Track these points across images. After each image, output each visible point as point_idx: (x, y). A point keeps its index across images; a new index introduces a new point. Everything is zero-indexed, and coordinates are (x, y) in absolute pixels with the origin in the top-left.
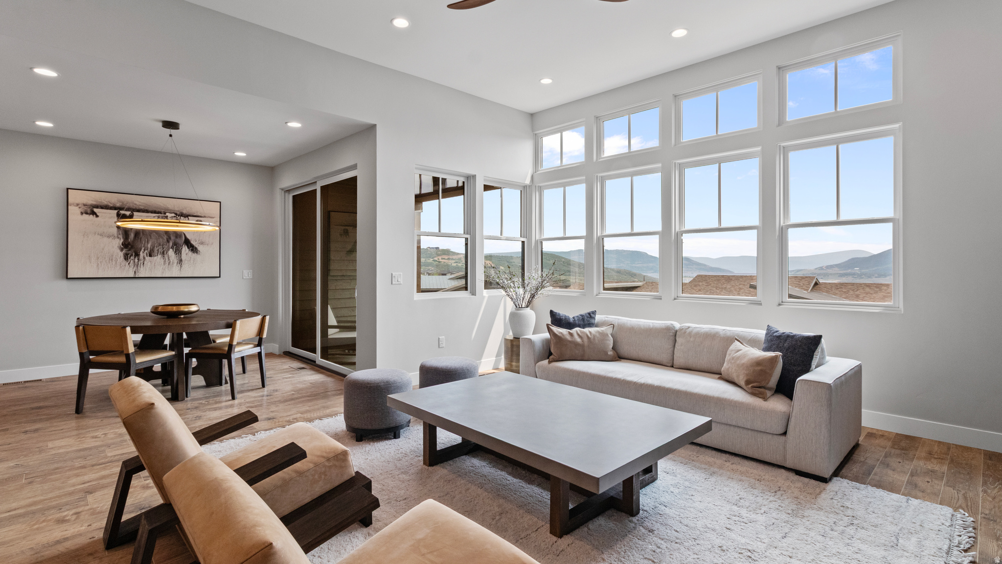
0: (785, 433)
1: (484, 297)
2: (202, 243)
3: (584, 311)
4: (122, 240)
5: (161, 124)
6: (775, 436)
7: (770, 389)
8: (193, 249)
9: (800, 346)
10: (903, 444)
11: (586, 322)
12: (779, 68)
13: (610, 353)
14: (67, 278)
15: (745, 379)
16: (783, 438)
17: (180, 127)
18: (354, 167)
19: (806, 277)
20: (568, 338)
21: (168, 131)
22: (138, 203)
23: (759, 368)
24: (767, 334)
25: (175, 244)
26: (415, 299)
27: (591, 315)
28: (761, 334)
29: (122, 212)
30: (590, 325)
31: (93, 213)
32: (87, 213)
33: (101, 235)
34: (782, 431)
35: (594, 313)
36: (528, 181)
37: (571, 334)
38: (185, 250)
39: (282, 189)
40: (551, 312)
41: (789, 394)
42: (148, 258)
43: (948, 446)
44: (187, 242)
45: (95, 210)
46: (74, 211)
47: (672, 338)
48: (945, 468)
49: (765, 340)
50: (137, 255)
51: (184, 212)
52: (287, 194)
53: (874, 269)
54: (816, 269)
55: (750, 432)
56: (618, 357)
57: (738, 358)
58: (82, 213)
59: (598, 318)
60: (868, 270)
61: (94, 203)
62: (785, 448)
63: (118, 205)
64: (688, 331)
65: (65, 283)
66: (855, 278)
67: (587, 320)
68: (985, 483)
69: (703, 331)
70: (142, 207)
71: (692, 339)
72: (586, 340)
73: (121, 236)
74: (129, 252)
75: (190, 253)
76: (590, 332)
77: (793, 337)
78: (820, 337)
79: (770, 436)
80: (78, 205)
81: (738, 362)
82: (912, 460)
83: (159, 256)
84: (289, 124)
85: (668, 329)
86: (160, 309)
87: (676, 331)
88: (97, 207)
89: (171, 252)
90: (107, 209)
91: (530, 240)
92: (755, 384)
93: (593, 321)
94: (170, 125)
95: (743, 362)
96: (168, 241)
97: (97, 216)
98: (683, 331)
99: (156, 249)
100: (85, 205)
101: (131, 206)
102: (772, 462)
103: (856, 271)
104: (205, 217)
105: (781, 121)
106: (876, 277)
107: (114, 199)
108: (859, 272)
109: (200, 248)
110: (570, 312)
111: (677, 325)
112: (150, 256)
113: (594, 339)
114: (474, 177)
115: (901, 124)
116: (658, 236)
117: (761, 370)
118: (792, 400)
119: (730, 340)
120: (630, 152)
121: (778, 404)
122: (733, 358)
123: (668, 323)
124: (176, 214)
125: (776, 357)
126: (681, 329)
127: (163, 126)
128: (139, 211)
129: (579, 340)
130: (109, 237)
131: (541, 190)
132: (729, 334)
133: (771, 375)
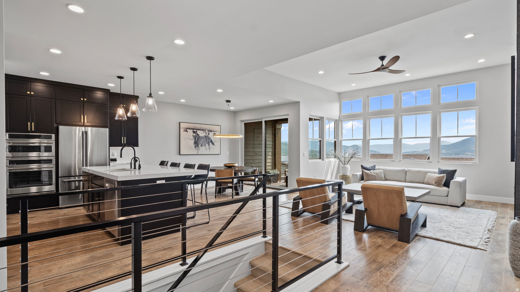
0: (447, 196)
1: (326, 161)
2: (215, 141)
3: (372, 165)
4: (194, 141)
5: (225, 101)
6: (445, 197)
7: (442, 185)
8: (213, 144)
9: (451, 173)
10: (478, 202)
11: (374, 169)
12: (438, 85)
13: (384, 178)
14: (180, 154)
15: (435, 182)
16: (447, 197)
17: (231, 102)
18: (288, 115)
19: (424, 155)
20: (370, 173)
21: (228, 103)
22: (198, 127)
23: (439, 179)
24: (439, 170)
25: (208, 142)
26: (309, 162)
27: (374, 166)
28: (437, 171)
29: (194, 130)
30: (375, 170)
31: (187, 131)
32: (185, 131)
33: (189, 139)
34: (447, 195)
35: (375, 166)
36: (338, 118)
37: (371, 172)
38: (211, 144)
39: (240, 120)
40: (361, 165)
41: (448, 187)
42: (201, 147)
43: (491, 202)
44: (211, 141)
45: (187, 130)
46: (182, 130)
47: (405, 173)
48: (490, 206)
49: (438, 172)
50: (198, 146)
51: (211, 130)
52: (242, 122)
53: (453, 151)
54: (423, 151)
55: (437, 196)
56: (386, 180)
57: (431, 177)
58: (184, 131)
59: (377, 167)
60: (450, 151)
61: (187, 127)
62: (447, 200)
63: (193, 128)
64: (411, 170)
65: (179, 156)
66: (443, 155)
67: (373, 168)
68: (500, 208)
69: (416, 170)
70: (199, 128)
71: (412, 173)
72: (376, 174)
73: (194, 139)
74: (196, 145)
75: (212, 145)
76: (377, 172)
77: (448, 170)
78: (456, 170)
79: (443, 197)
80: (183, 128)
81: (432, 178)
82: (481, 205)
83: (204, 146)
84: (269, 101)
85: (403, 170)
86: (227, 165)
87: (406, 171)
88: (187, 129)
89: (207, 145)
90: (190, 129)
91: (338, 140)
92: (438, 183)
93: (375, 168)
94: (228, 101)
95: (433, 178)
96: (206, 141)
97: (188, 132)
98: (409, 171)
99: (203, 144)
100: (184, 128)
101: (196, 128)
102: (444, 204)
103: (444, 152)
104: (216, 131)
105: (439, 103)
106: (454, 155)
107: (191, 126)
108: (445, 153)
109: (215, 143)
110: (367, 165)
111: (406, 169)
112: (202, 146)
113: (378, 174)
114: (323, 117)
115: (478, 107)
116: (393, 139)
117: (440, 179)
118: (449, 188)
119: (427, 172)
120: (381, 110)
121: (445, 189)
122: (429, 177)
123: (403, 168)
124: (208, 131)
125: (444, 175)
126: (408, 170)
127: (226, 102)
128: (198, 130)
129: (374, 174)
130: (191, 139)
131: (342, 121)
132: (425, 171)
133: (443, 181)
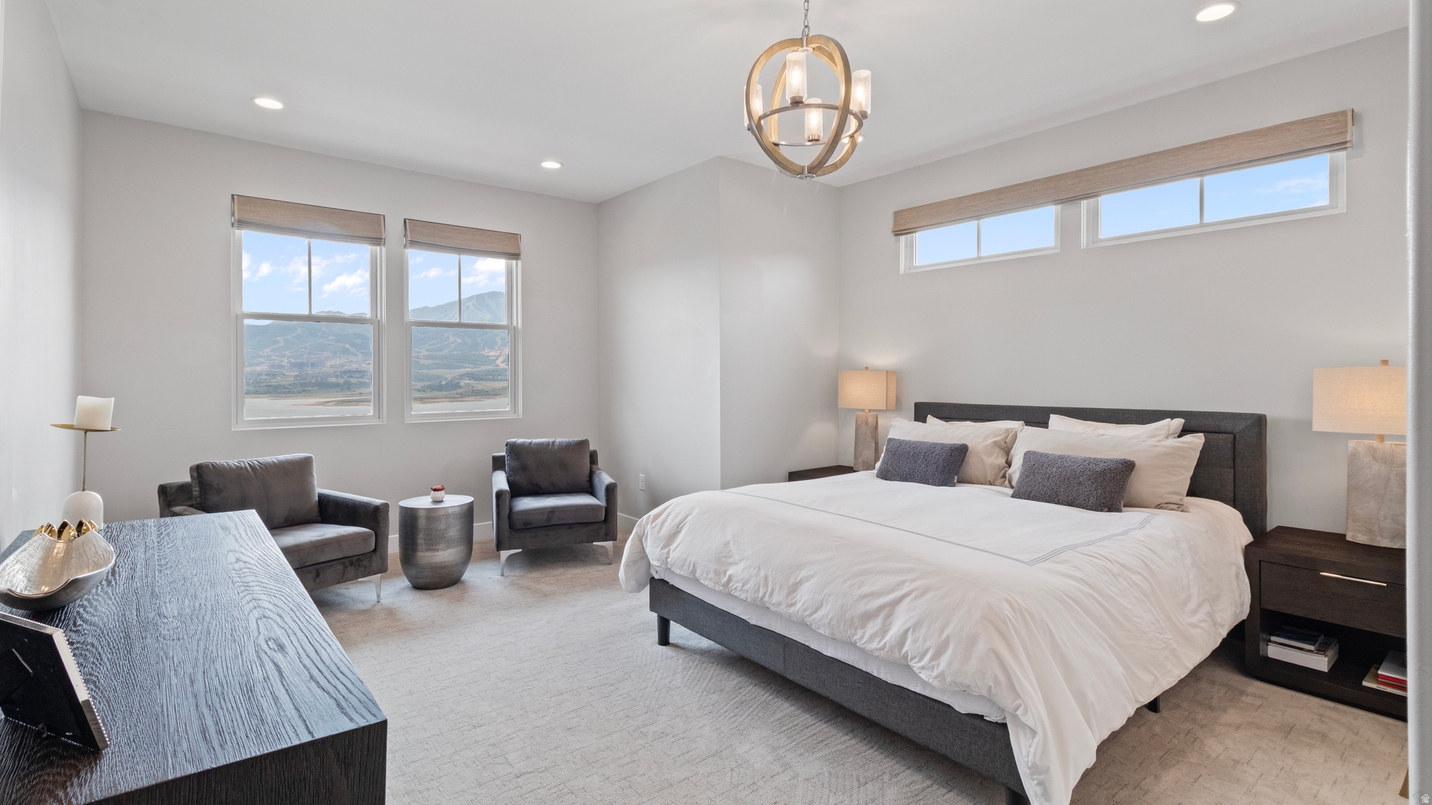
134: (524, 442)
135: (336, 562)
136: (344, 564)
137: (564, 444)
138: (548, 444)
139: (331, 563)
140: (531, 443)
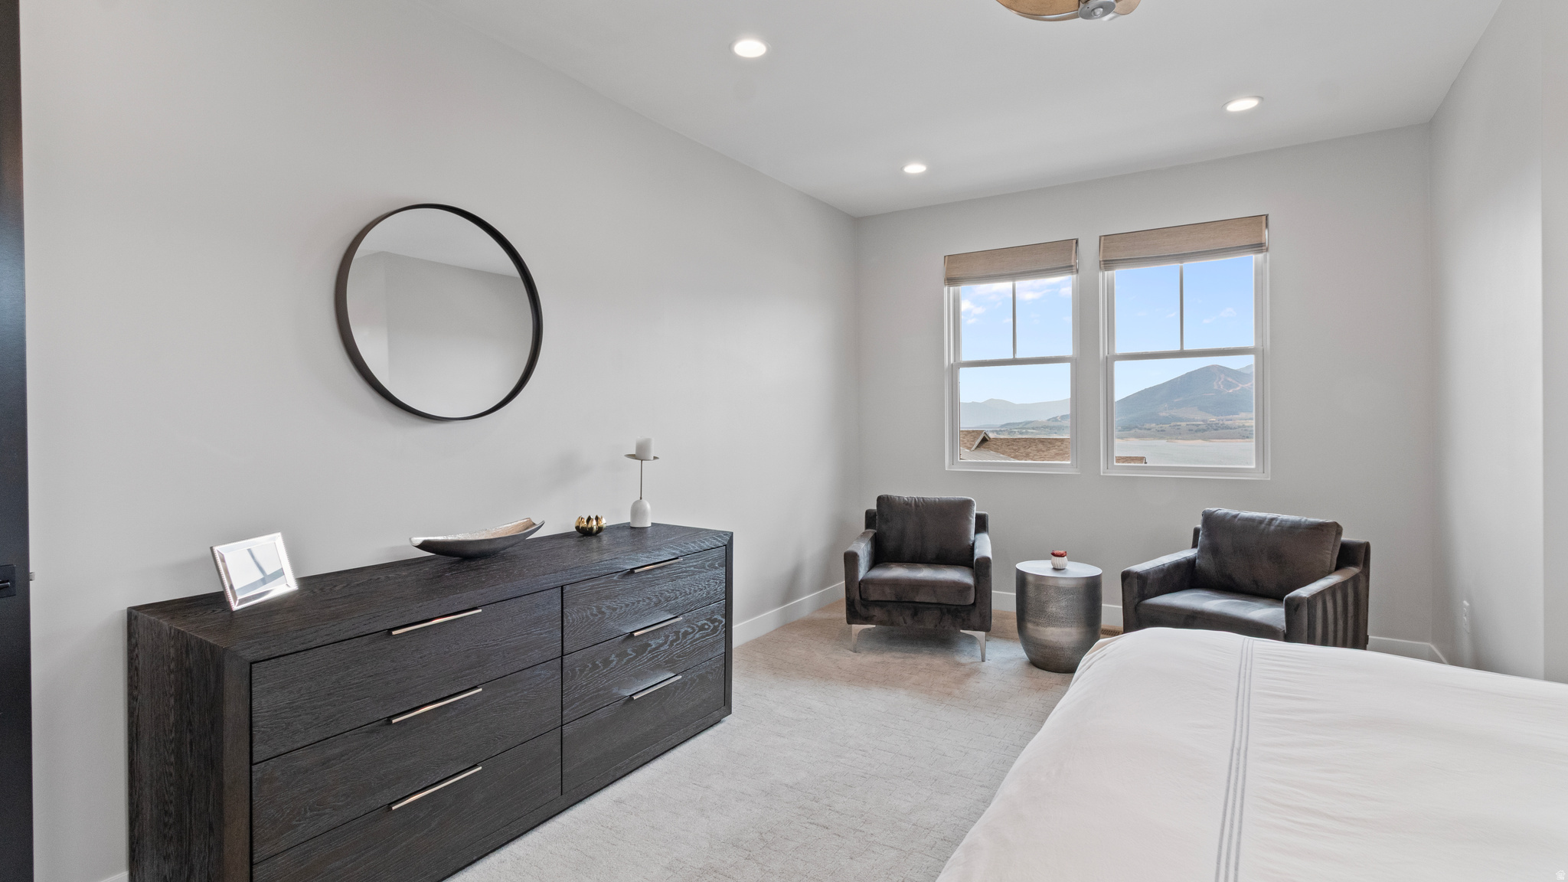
134: (1227, 514)
135: (933, 606)
136: (941, 610)
137: (1288, 524)
138: (1261, 521)
139: (930, 606)
140: (1235, 516)
